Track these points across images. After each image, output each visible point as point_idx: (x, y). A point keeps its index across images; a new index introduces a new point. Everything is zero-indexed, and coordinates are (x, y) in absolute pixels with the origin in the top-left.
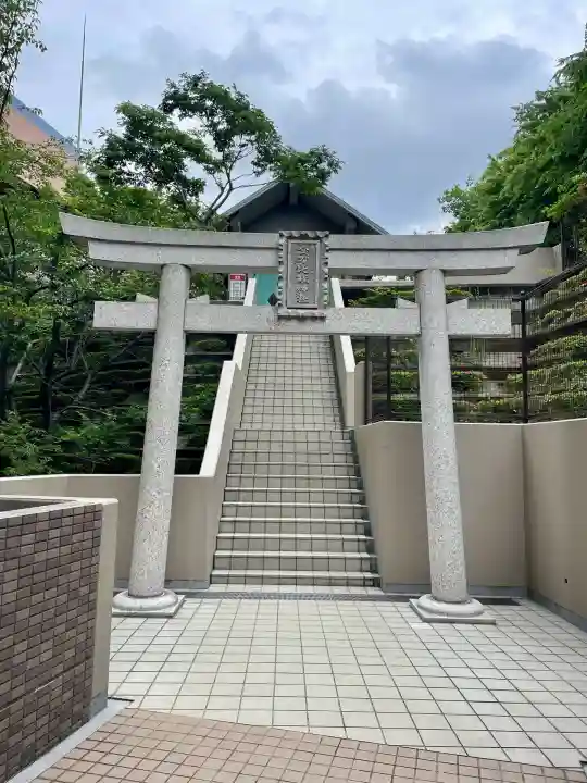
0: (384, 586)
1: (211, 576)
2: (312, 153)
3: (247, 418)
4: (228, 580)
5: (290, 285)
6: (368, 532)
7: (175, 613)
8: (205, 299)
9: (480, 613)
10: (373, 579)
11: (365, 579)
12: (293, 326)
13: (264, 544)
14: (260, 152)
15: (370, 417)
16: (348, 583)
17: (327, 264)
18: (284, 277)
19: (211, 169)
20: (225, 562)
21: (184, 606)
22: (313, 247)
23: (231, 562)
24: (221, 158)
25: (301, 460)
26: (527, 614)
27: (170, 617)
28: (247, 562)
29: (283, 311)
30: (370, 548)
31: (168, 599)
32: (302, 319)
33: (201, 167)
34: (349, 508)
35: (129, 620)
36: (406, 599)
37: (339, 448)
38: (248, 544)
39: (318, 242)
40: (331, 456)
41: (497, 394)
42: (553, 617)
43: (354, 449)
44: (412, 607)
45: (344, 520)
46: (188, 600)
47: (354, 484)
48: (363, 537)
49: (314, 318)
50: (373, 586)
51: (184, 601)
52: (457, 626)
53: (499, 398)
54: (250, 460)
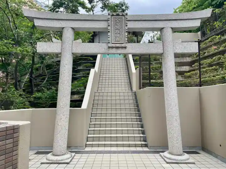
0: (149, 147)
1: (86, 144)
2: (120, 3)
3: (100, 89)
4: (92, 146)
5: (112, 35)
6: (142, 127)
7: (70, 162)
8: (80, 41)
9: (188, 159)
10: (145, 144)
11: (142, 144)
12: (114, 51)
13: (105, 132)
14: (103, 4)
15: (141, 86)
16: (136, 146)
17: (127, 25)
18: (110, 31)
19: (88, 11)
20: (91, 139)
21: (75, 157)
22: (121, 19)
23: (93, 139)
24: (90, 7)
25: (118, 102)
26: (204, 158)
27: (68, 163)
28: (99, 139)
29: (110, 45)
30: (143, 133)
31: (68, 156)
32: (117, 48)
33: (84, 10)
34: (135, 118)
35: (52, 165)
36: (158, 152)
37: (131, 98)
38: (100, 132)
39: (123, 17)
40: (128, 100)
41: (182, 80)
42: (215, 159)
43: (136, 98)
44: (161, 156)
45: (133, 123)
46: (77, 155)
47: (136, 110)
48: (140, 129)
49: (122, 48)
50: (145, 147)
51: (75, 156)
52: (180, 165)
53: (182, 81)
54: (100, 102)
